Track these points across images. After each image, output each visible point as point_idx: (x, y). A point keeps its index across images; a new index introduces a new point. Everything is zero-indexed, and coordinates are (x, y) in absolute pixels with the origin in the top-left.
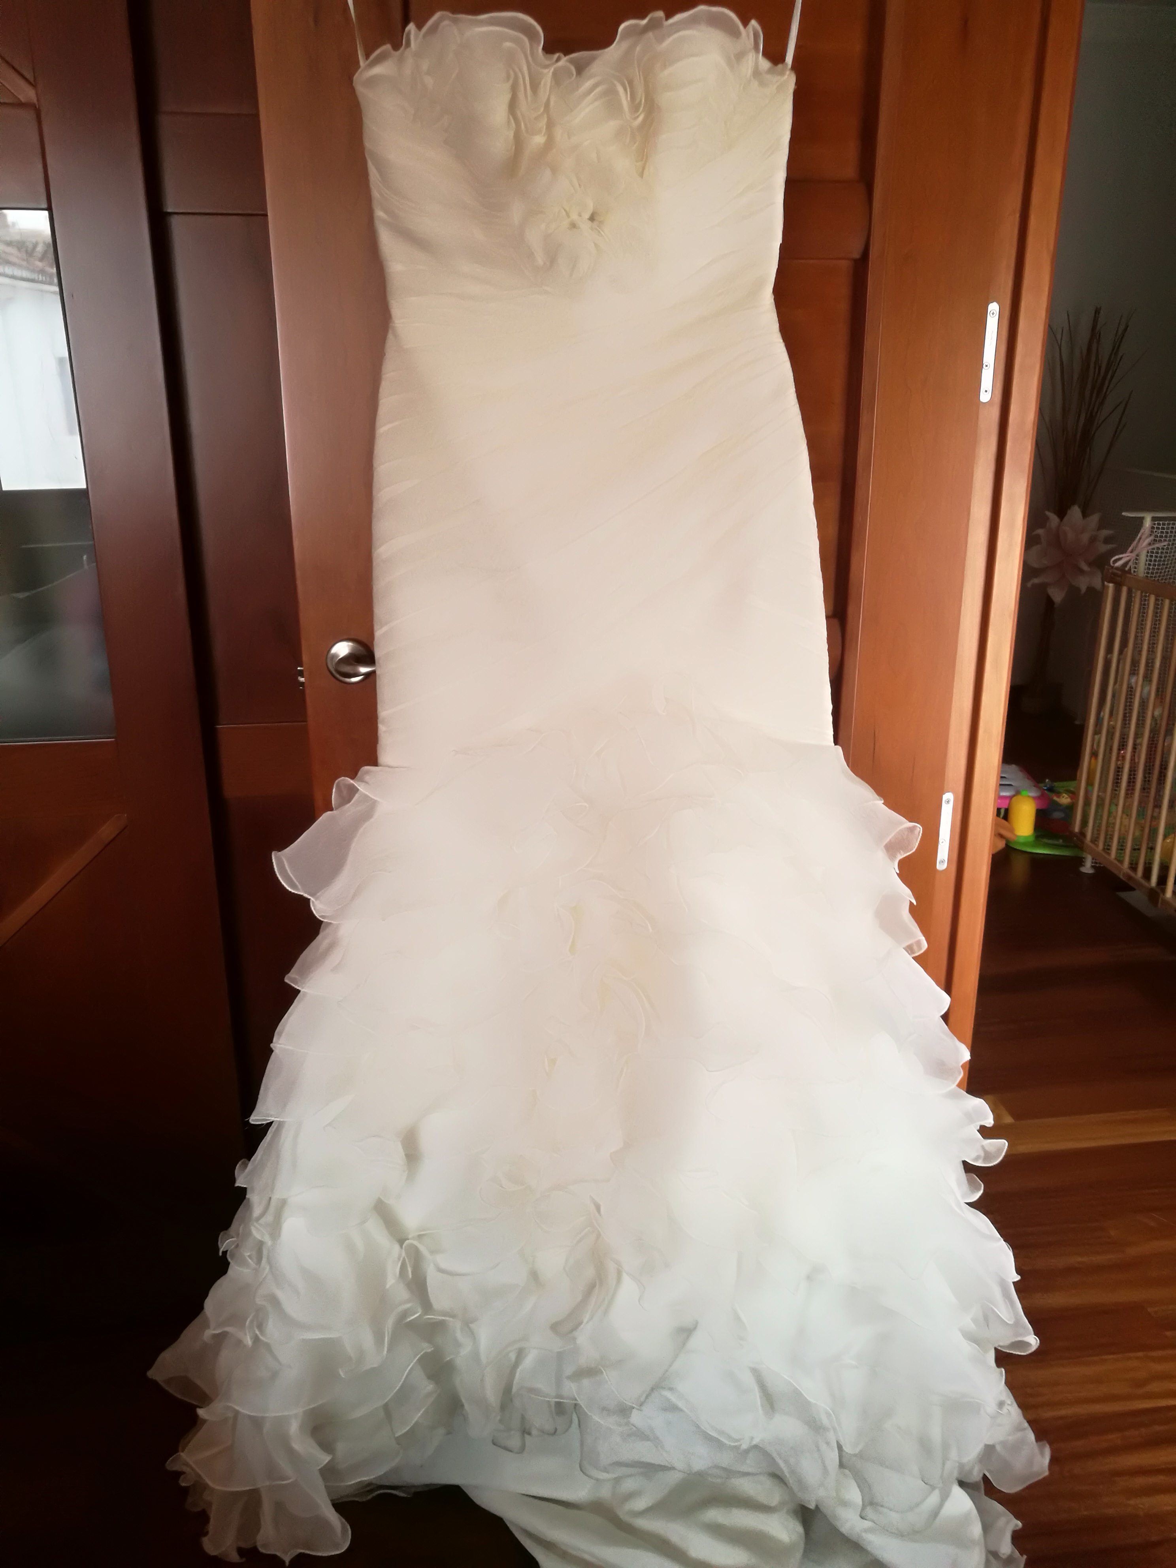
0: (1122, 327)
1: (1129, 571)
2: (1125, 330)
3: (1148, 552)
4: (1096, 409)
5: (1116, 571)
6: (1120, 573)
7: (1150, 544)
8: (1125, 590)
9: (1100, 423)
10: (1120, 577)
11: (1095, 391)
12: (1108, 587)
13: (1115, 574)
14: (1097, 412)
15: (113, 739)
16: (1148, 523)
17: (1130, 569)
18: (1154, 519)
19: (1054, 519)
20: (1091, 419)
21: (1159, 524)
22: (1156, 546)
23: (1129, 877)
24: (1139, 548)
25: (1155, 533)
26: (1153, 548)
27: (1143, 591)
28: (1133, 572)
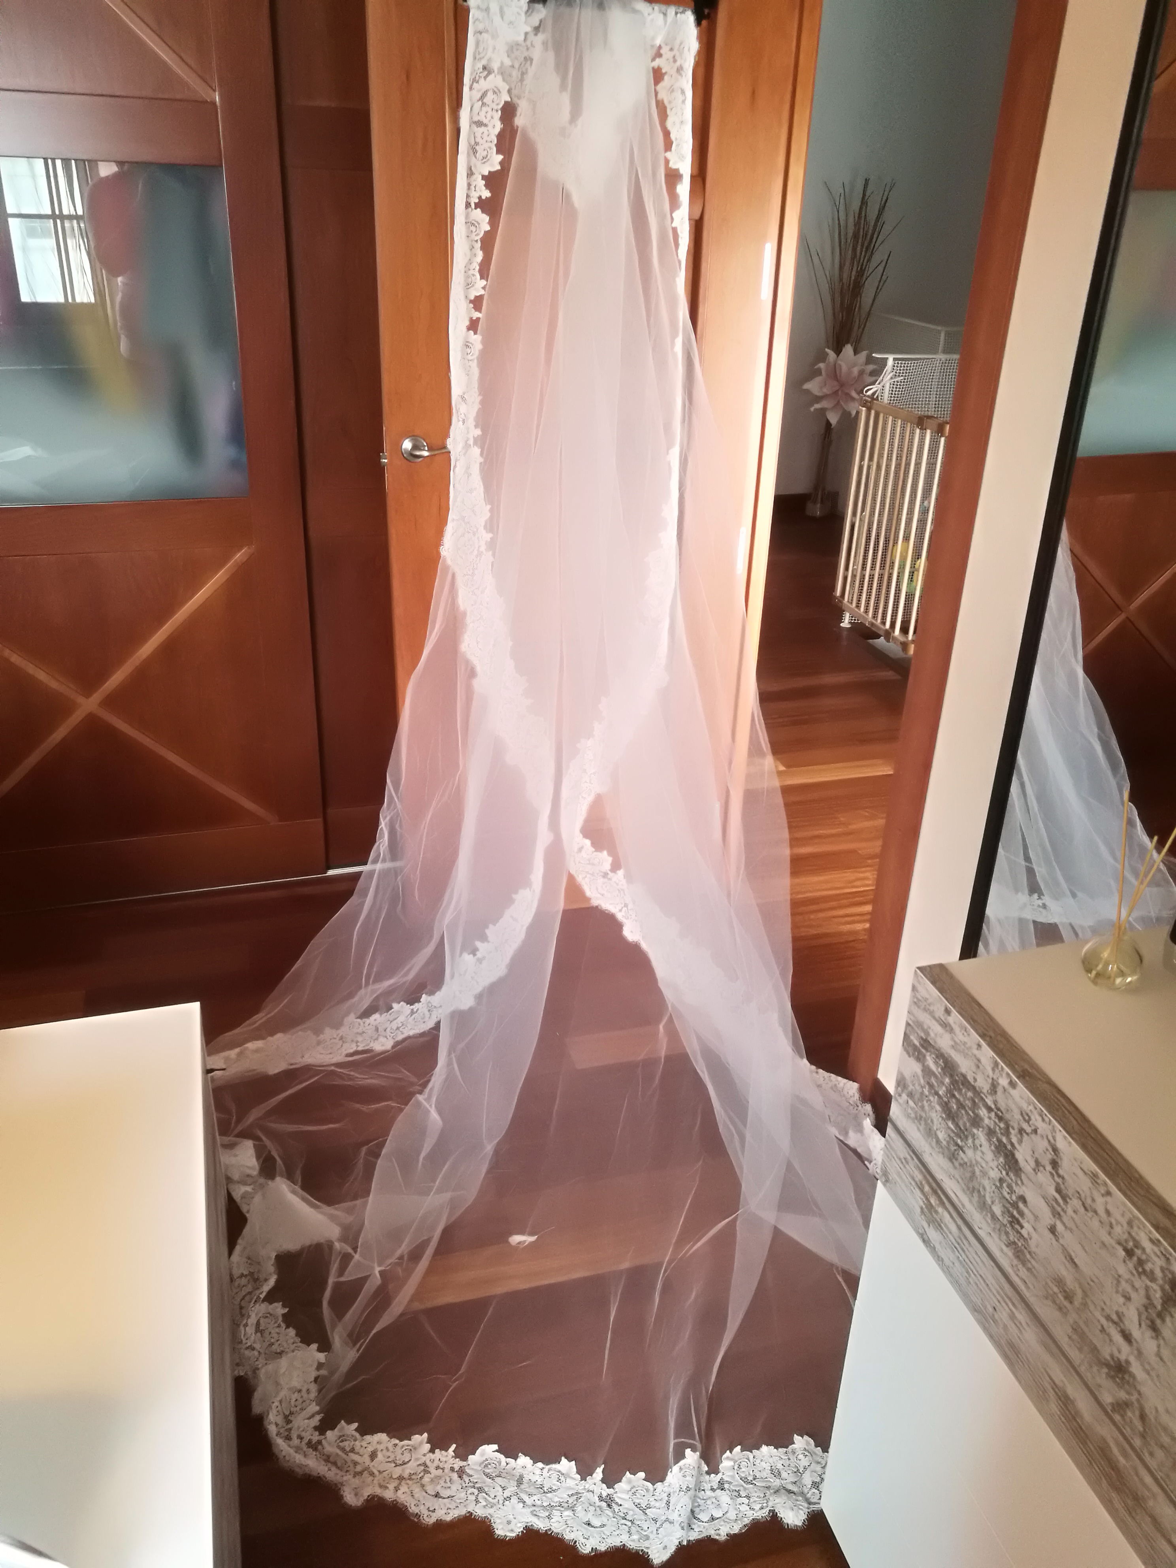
0: (885, 198)
1: (877, 399)
2: (886, 201)
3: (891, 384)
4: (865, 264)
5: (867, 398)
6: (870, 400)
7: (892, 378)
8: (873, 412)
9: (868, 275)
10: (870, 403)
11: (864, 250)
12: (862, 410)
13: (867, 401)
14: (866, 266)
16: (890, 362)
17: (878, 396)
18: (895, 359)
19: (831, 354)
20: (861, 273)
21: (898, 363)
22: (896, 380)
23: (872, 624)
24: (884, 381)
25: (895, 371)
26: (894, 382)
27: (884, 414)
28: (879, 399)
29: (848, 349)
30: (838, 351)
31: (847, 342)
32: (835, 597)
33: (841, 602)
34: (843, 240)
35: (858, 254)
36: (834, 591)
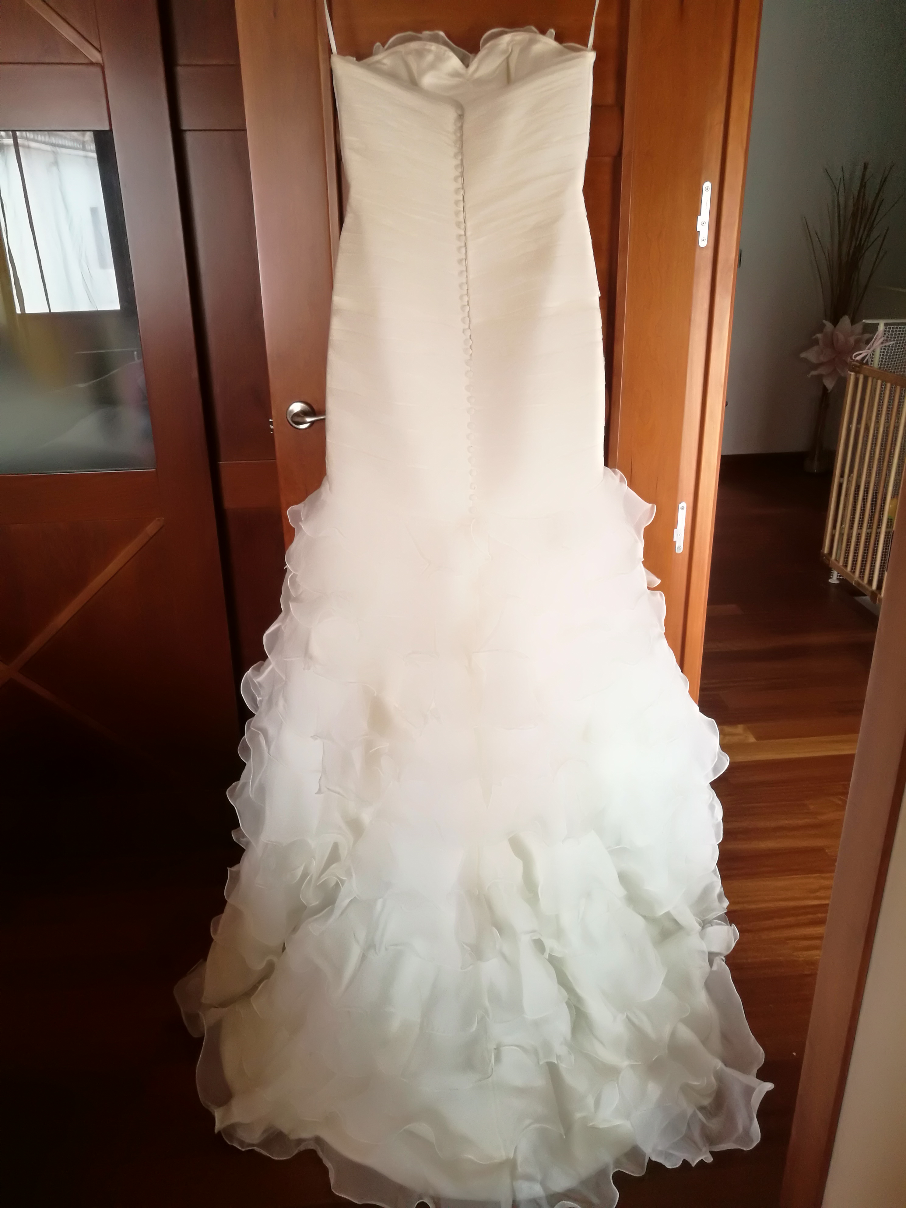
1: (866, 363)
2: (885, 181)
3: (881, 349)
4: (863, 238)
5: (856, 363)
6: (858, 364)
7: (882, 343)
8: (862, 377)
10: (859, 367)
11: (862, 228)
12: (850, 375)
13: (856, 366)
14: (865, 240)
15: (154, 470)
16: (881, 328)
17: (867, 361)
18: (886, 324)
19: (829, 325)
20: (859, 248)
21: (890, 328)
22: (887, 344)
23: (859, 584)
24: (874, 345)
25: (886, 335)
26: (885, 346)
27: (873, 378)
28: (869, 363)
29: (845, 321)
30: (835, 322)
31: (845, 313)
32: (824, 555)
33: (829, 560)
34: (842, 221)
35: (856, 232)
36: (822, 549)
